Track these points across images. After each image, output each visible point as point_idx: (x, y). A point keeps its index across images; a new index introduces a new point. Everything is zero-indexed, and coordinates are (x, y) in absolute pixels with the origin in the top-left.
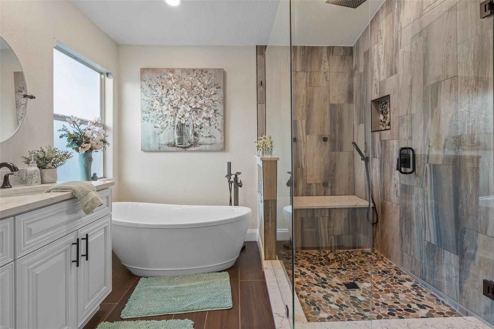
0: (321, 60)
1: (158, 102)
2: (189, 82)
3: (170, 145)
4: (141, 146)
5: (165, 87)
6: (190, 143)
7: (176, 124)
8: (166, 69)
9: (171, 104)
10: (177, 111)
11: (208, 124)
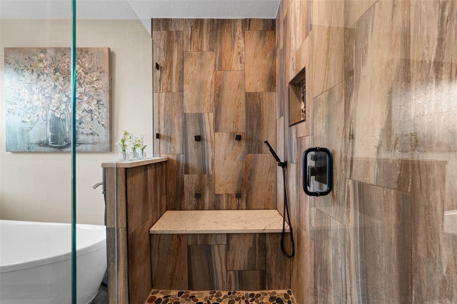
0: (234, 36)
1: (26, 90)
2: (65, 64)
3: (41, 145)
4: (6, 146)
5: (34, 71)
6: (66, 142)
7: (49, 117)
8: (35, 48)
9: (43, 93)
10: (51, 101)
11: (89, 117)
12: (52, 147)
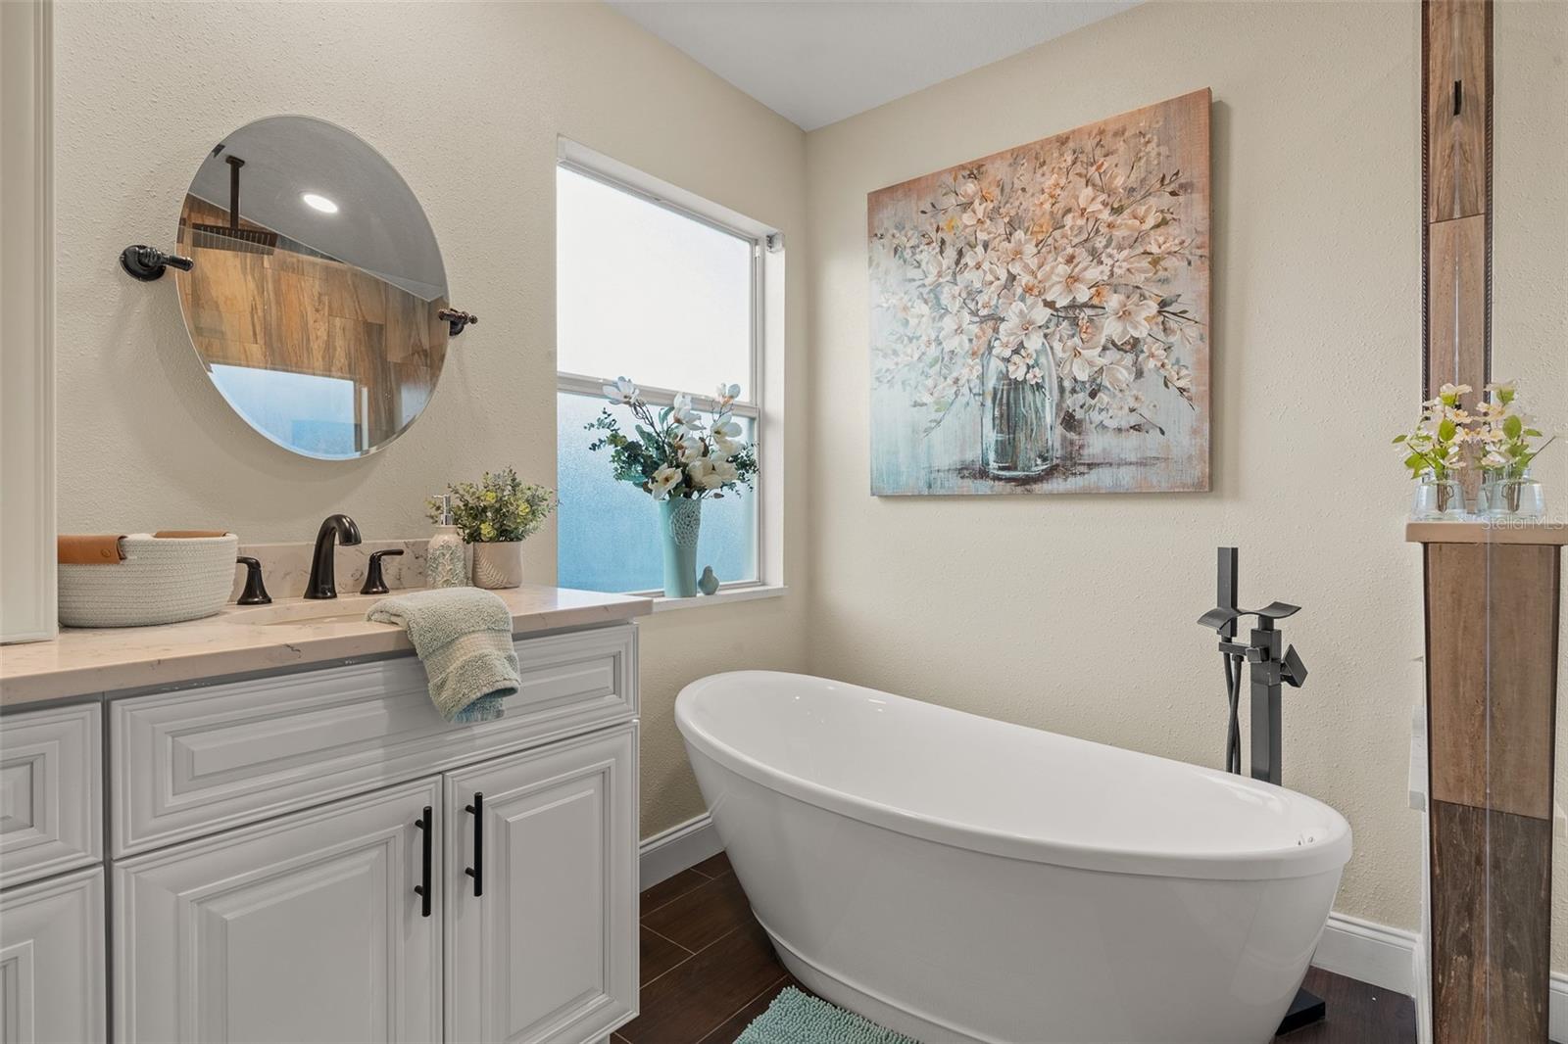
1: (924, 306)
2: (1042, 198)
3: (966, 473)
4: (872, 478)
5: (948, 244)
6: (1045, 459)
7: (991, 383)
8: (950, 171)
9: (972, 306)
10: (996, 330)
11: (1126, 368)
12: (998, 478)
